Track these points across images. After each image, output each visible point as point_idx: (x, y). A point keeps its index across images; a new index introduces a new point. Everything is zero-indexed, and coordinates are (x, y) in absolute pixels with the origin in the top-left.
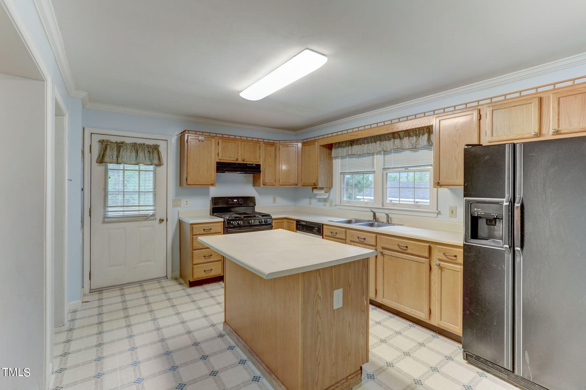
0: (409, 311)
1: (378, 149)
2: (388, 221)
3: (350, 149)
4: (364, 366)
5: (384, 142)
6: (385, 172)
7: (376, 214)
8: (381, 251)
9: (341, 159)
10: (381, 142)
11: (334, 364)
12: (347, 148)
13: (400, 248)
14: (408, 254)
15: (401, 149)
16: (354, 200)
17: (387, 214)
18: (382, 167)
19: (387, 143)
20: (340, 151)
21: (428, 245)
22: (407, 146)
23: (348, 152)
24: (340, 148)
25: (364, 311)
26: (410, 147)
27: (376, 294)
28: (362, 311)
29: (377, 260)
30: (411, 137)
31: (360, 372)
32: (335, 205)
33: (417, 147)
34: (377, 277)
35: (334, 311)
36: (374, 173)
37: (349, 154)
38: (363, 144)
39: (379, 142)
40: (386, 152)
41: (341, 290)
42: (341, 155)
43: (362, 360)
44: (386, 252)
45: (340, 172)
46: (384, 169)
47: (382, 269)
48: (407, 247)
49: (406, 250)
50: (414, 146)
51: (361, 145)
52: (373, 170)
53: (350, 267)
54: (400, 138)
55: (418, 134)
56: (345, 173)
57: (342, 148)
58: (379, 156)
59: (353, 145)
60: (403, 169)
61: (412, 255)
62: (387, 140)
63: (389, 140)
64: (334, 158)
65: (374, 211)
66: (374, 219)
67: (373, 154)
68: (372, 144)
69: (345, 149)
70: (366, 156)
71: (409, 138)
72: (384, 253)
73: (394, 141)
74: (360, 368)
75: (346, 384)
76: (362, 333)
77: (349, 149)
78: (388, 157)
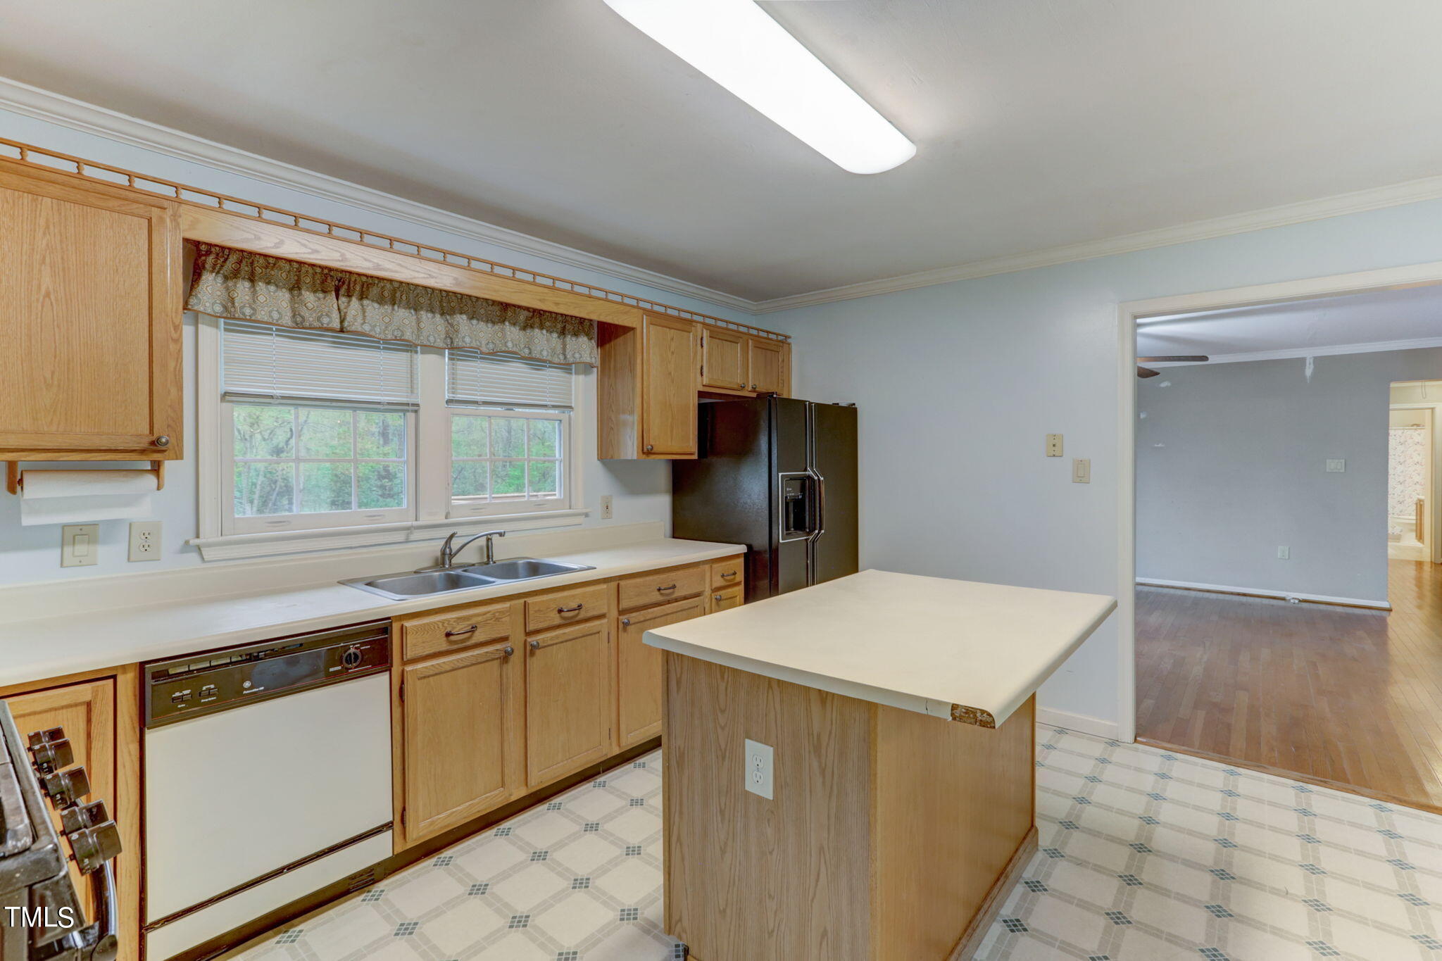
13: (662, 594)
14: (676, 600)
48: (674, 587)
49: (673, 593)
57: (272, 288)
58: (432, 358)
70: (379, 348)
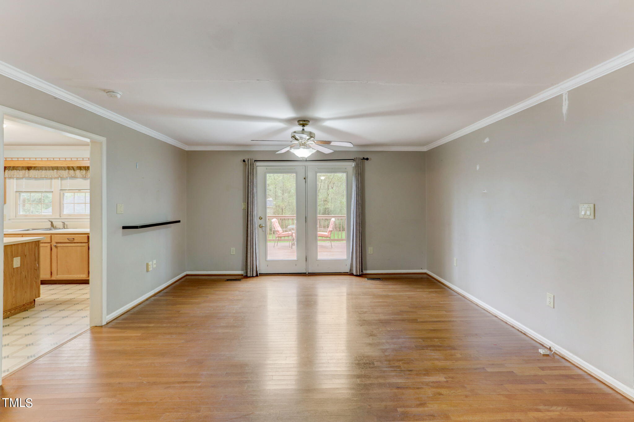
0: (76, 277)
1: (55, 176)
2: (64, 227)
3: (27, 173)
4: (36, 299)
5: (61, 171)
6: (62, 192)
7: (53, 223)
8: (55, 245)
9: (16, 180)
10: (58, 171)
11: (14, 297)
12: (24, 171)
13: (69, 240)
14: (75, 243)
15: (74, 177)
16: (31, 214)
17: (63, 222)
18: (60, 189)
19: (63, 171)
20: (15, 173)
21: (87, 235)
22: (79, 176)
23: (25, 175)
24: (15, 171)
25: (36, 270)
26: (81, 177)
27: (51, 274)
28: (35, 269)
29: (52, 252)
30: (82, 170)
31: (34, 302)
32: (9, 219)
33: (86, 177)
34: (52, 264)
35: (14, 269)
36: (52, 193)
37: (26, 176)
38: (40, 170)
39: (56, 170)
40: (62, 178)
41: (19, 258)
42: (17, 176)
43: (35, 295)
44: (59, 245)
45: (15, 190)
46: (61, 190)
47: (56, 257)
48: (74, 239)
49: (73, 241)
50: (84, 176)
51: (38, 170)
52: (51, 190)
53: (25, 246)
54: (74, 170)
55: (87, 169)
56: (22, 191)
57: (18, 171)
58: (56, 180)
59: (30, 169)
60: (77, 191)
61: (78, 243)
62: (63, 170)
63: (65, 170)
64: (7, 178)
65: (51, 220)
66: (51, 226)
67: (51, 178)
68: (50, 171)
69: (21, 171)
71: (80, 171)
72: (57, 246)
73: (69, 172)
74: (33, 300)
75: (23, 307)
76: (35, 281)
77: (25, 173)
78: (64, 182)
